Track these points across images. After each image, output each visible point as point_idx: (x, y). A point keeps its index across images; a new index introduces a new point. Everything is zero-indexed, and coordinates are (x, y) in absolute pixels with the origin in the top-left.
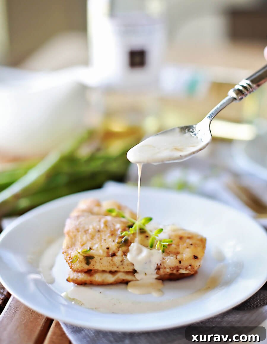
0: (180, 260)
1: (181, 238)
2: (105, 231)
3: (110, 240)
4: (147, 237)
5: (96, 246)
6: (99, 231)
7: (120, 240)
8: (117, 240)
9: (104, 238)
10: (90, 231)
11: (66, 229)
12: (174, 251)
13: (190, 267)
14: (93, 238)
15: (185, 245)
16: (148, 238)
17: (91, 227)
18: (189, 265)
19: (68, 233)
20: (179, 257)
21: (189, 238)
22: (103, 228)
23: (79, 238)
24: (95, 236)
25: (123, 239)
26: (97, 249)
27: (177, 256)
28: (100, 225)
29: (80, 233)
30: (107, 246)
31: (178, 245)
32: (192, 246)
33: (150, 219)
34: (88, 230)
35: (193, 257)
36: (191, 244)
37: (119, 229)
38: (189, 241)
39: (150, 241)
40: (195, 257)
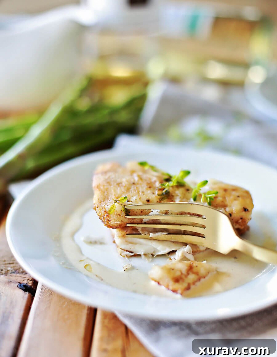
0: (230, 213)
1: (225, 190)
2: (141, 184)
3: (149, 192)
4: (188, 190)
5: (134, 198)
6: (134, 184)
7: (160, 192)
8: (157, 192)
9: (141, 190)
10: (124, 184)
11: (94, 184)
12: (221, 204)
13: (240, 221)
14: (128, 190)
15: (232, 197)
16: (189, 192)
17: (124, 180)
18: (240, 218)
19: (98, 187)
20: (228, 209)
21: (234, 190)
22: (138, 180)
23: (113, 191)
24: (130, 188)
25: (164, 191)
26: (136, 201)
27: (225, 209)
28: (134, 179)
29: (112, 186)
30: (147, 198)
31: (224, 198)
32: (240, 198)
33: (188, 173)
34: (121, 183)
35: (243, 209)
36: (238, 197)
37: (155, 182)
38: (235, 194)
39: (193, 194)
40: (245, 210)
